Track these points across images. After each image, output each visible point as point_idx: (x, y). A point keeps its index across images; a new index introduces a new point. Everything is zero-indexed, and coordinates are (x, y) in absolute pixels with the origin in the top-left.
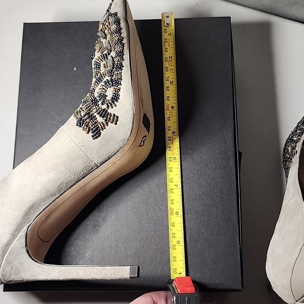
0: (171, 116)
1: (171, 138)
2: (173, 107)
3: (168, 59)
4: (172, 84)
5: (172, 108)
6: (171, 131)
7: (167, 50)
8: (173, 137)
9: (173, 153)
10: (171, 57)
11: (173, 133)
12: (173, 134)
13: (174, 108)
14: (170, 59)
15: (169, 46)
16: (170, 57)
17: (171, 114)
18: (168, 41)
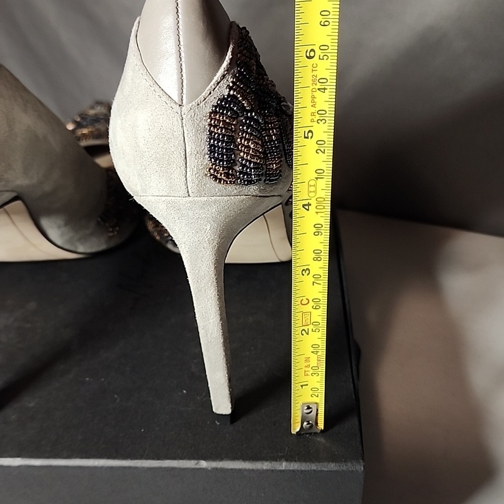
0: (312, 183)
1: (318, 117)
2: (306, 206)
3: (311, 327)
4: (305, 268)
5: (309, 205)
6: (315, 138)
7: (312, 350)
8: (312, 121)
9: (314, 73)
10: (303, 332)
11: (310, 134)
12: (310, 131)
13: (304, 206)
14: (306, 328)
15: (307, 360)
16: (308, 334)
17: (312, 189)
18: (310, 369)
